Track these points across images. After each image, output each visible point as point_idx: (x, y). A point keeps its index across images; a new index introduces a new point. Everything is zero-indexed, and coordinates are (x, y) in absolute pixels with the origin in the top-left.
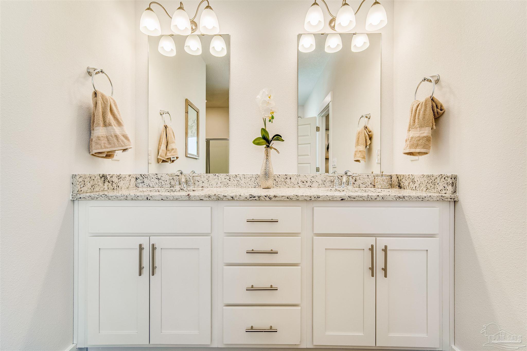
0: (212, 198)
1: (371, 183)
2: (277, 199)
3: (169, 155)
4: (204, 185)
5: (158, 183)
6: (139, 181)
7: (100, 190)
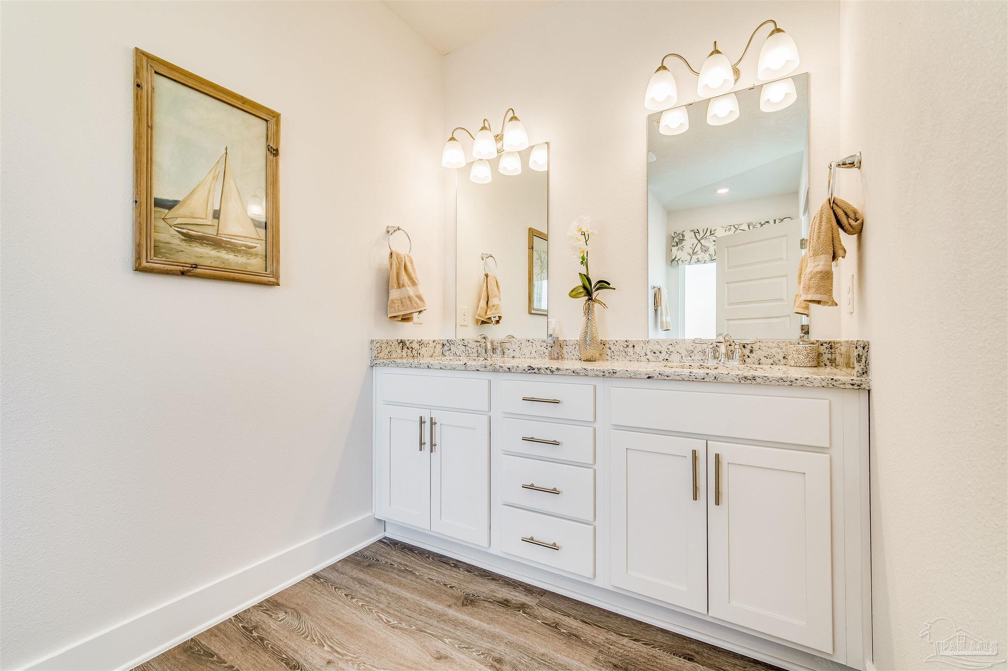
0: (488, 368)
1: (785, 357)
2: (560, 372)
3: (489, 314)
4: (515, 354)
5: (465, 351)
6: (446, 348)
7: (398, 357)
